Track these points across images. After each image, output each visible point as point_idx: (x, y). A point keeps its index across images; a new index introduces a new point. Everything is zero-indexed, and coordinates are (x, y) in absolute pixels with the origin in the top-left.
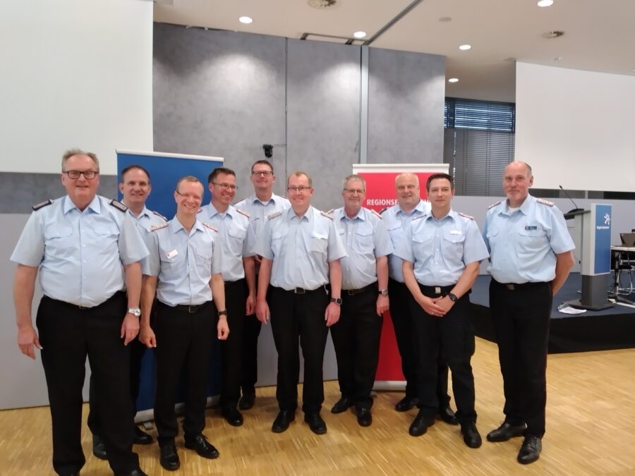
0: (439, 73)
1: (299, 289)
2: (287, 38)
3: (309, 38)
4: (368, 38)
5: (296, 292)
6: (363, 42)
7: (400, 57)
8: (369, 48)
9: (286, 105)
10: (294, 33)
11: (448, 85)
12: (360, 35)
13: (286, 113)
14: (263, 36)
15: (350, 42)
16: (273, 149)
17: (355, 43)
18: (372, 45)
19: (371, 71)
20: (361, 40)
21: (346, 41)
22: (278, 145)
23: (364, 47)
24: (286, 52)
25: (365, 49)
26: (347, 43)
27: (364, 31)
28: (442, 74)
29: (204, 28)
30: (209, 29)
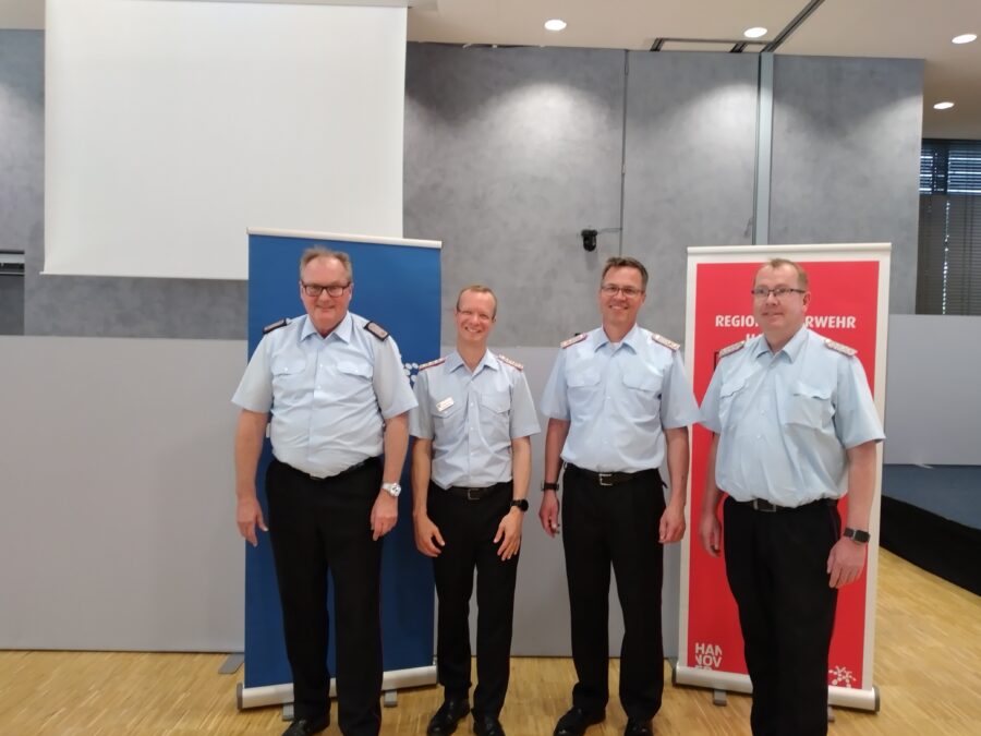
0: (910, 91)
1: (763, 503)
2: (627, 51)
3: (666, 46)
4: (772, 38)
5: (756, 506)
6: (762, 47)
7: (833, 67)
8: (776, 56)
9: (623, 162)
10: (639, 41)
11: (930, 116)
12: (755, 33)
13: (623, 175)
14: (587, 51)
15: (739, 48)
16: (598, 237)
17: (748, 48)
18: (780, 50)
19: (777, 96)
20: (760, 43)
21: (731, 47)
22: (606, 230)
23: (763, 54)
24: (626, 74)
25: (768, 59)
26: (732, 51)
27: (763, 27)
28: (916, 94)
29: (490, 46)
30: (500, 46)
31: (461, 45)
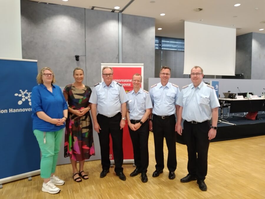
0: (152, 25)
1: (194, 122)
2: (85, 9)
3: (95, 9)
4: (121, 10)
5: (192, 123)
6: (119, 11)
7: (135, 18)
8: (122, 14)
9: (85, 38)
10: (88, 6)
11: (157, 31)
12: (117, 8)
13: (85, 41)
15: (113, 11)
16: (79, 57)
17: (115, 11)
18: (123, 12)
19: (123, 24)
20: (118, 10)
21: (111, 10)
22: (82, 56)
23: (120, 13)
24: (85, 15)
25: (120, 14)
26: (112, 12)
27: (119, 7)
28: (154, 26)
29: (46, 3)
30: (49, 4)
31: (38, 2)
